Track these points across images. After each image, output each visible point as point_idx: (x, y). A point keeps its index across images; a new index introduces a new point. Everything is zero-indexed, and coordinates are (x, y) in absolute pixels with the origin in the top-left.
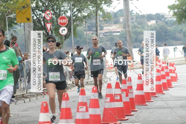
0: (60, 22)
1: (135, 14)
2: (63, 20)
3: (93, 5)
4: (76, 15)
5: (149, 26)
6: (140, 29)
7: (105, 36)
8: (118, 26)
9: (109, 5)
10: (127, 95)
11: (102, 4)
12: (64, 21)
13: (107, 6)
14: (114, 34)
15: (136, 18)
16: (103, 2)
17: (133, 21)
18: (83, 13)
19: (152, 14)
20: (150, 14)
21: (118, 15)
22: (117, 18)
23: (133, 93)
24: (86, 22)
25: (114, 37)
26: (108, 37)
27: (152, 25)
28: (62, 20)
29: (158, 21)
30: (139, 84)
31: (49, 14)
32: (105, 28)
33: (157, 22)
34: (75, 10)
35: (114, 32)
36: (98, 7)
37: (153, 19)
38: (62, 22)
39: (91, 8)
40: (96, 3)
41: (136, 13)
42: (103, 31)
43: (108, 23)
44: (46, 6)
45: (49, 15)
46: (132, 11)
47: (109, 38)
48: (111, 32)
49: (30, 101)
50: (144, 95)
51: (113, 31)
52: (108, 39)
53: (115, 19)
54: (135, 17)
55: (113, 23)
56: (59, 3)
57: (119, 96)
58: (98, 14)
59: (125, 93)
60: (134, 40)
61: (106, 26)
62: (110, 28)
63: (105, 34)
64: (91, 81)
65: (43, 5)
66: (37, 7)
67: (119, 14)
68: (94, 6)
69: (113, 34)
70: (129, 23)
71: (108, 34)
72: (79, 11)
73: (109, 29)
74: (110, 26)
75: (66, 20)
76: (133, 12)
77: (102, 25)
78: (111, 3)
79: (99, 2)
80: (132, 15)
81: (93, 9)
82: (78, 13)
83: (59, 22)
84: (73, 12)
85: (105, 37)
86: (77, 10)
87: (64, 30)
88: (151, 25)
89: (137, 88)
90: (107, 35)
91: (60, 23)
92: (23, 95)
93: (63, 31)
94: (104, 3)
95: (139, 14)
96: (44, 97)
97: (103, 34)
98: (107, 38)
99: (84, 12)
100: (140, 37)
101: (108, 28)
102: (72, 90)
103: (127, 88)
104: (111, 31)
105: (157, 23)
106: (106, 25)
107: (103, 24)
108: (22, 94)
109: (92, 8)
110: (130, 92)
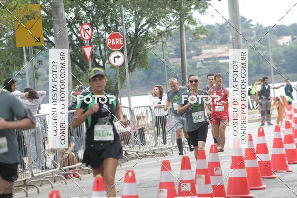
0: (111, 43)
1: (255, 27)
2: (116, 39)
3: (175, 11)
4: (145, 30)
5: (280, 46)
6: (265, 52)
7: (205, 65)
8: (226, 47)
9: (204, 11)
10: (208, 181)
11: (190, 9)
12: (117, 42)
13: (201, 13)
14: (220, 61)
15: (258, 33)
16: (193, 6)
17: (252, 38)
18: (158, 27)
19: (285, 26)
20: (282, 25)
21: (226, 29)
22: (225, 34)
23: (221, 175)
24: (163, 42)
25: (221, 66)
26: (210, 66)
27: (285, 43)
28: (113, 40)
29: (295, 37)
30: (235, 157)
31: (88, 29)
32: (204, 52)
33: (293, 39)
34: (143, 21)
35: (220, 58)
36: (183, 15)
37: (286, 34)
38: (113, 43)
39: (171, 18)
40: (179, 9)
41: (258, 24)
42: (202, 58)
43: (210, 43)
44: (93, 17)
45: (87, 31)
46: (251, 20)
47: (212, 69)
48: (214, 58)
49: (38, 192)
50: (245, 178)
51: (218, 56)
52: (210, 71)
53: (221, 36)
54: (255, 32)
55: (218, 44)
56: (114, 10)
57: (189, 184)
58: (184, 28)
59: (204, 176)
60: (255, 71)
61: (206, 49)
62: (214, 51)
63: (205, 62)
64: (161, 149)
65: (88, 15)
66: (78, 19)
67: (228, 27)
68: (176, 14)
69: (218, 62)
70: (239, 41)
71: (210, 62)
72: (151, 23)
73: (211, 54)
74: (214, 48)
75: (120, 39)
76: (252, 23)
77: (199, 47)
78: (207, 8)
79: (184, 6)
80: (250, 29)
81: (175, 18)
82: (149, 27)
83: (109, 43)
84: (140, 25)
85: (204, 67)
86: (147, 22)
87: (119, 57)
88: (284, 45)
89: (232, 164)
90: (209, 64)
91: (111, 45)
92: (25, 181)
93: (118, 59)
94: (195, 8)
95: (262, 26)
96: (66, 184)
97: (200, 63)
98: (208, 68)
99: (159, 24)
100: (265, 66)
101: (209, 51)
102: (122, 167)
103: (207, 167)
104: (215, 56)
105: (295, 40)
106: (207, 46)
107: (200, 45)
108: (23, 179)
109: (173, 17)
110: (216, 173)
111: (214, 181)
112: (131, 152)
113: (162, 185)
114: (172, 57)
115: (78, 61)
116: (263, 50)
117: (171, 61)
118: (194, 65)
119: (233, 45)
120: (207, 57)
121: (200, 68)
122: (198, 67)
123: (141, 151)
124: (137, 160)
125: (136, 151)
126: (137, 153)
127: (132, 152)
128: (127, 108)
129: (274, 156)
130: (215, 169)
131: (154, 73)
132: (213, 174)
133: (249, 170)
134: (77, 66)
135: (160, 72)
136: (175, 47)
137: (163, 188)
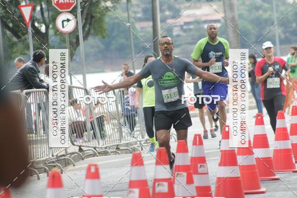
5: (289, 4)
6: (269, 13)
7: (185, 31)
10: (190, 181)
26: (192, 33)
35: (206, 22)
38: (61, 1)
42: (181, 21)
48: (198, 22)
50: (238, 178)
51: (204, 19)
57: (166, 184)
59: (185, 174)
61: (186, 8)
62: (198, 12)
63: (185, 27)
64: (127, 144)
69: (203, 27)
71: (192, 27)
73: (194, 15)
74: (196, 8)
77: (177, 6)
83: (56, 1)
85: (185, 34)
87: (68, 20)
88: (294, 3)
89: (221, 161)
90: (190, 30)
91: (58, 3)
97: (179, 28)
98: (190, 36)
101: (191, 12)
103: (188, 163)
104: (198, 18)
106: (187, 5)
110: (200, 170)
111: (198, 181)
112: (86, 147)
113: (132, 184)
114: (140, 20)
115: (11, 25)
116: (265, 11)
117: (138, 26)
118: (169, 30)
119: (224, 3)
120: (188, 20)
121: (178, 36)
122: (175, 33)
123: (100, 146)
124: (96, 157)
125: (94, 146)
126: (95, 148)
127: (88, 147)
128: (82, 89)
129: (276, 152)
130: (199, 165)
131: (114, 42)
132: (197, 173)
133: (243, 168)
134: (8, 32)
135: (123, 41)
136: (143, 6)
137: (134, 187)
